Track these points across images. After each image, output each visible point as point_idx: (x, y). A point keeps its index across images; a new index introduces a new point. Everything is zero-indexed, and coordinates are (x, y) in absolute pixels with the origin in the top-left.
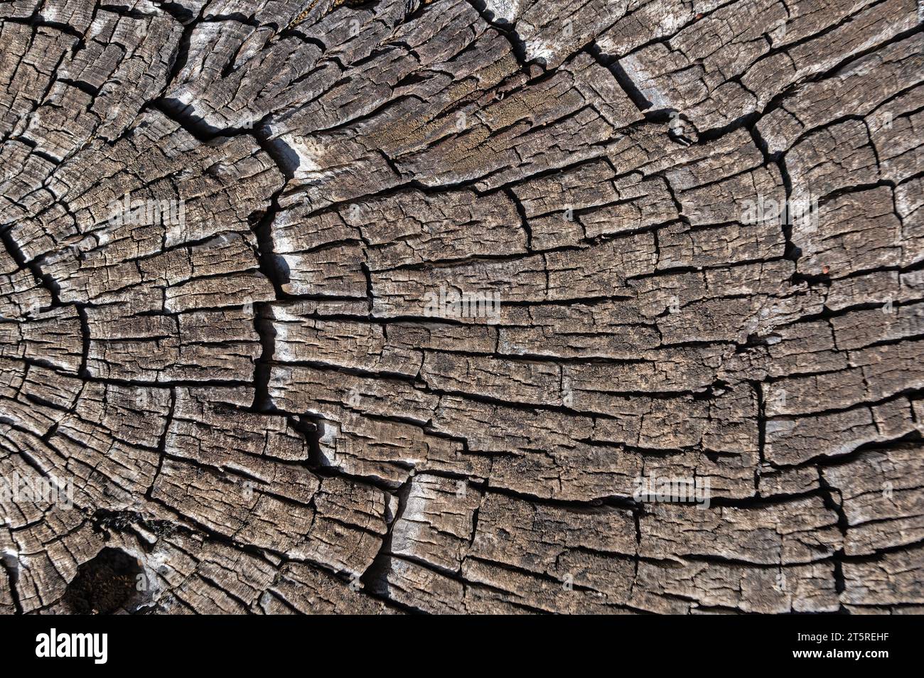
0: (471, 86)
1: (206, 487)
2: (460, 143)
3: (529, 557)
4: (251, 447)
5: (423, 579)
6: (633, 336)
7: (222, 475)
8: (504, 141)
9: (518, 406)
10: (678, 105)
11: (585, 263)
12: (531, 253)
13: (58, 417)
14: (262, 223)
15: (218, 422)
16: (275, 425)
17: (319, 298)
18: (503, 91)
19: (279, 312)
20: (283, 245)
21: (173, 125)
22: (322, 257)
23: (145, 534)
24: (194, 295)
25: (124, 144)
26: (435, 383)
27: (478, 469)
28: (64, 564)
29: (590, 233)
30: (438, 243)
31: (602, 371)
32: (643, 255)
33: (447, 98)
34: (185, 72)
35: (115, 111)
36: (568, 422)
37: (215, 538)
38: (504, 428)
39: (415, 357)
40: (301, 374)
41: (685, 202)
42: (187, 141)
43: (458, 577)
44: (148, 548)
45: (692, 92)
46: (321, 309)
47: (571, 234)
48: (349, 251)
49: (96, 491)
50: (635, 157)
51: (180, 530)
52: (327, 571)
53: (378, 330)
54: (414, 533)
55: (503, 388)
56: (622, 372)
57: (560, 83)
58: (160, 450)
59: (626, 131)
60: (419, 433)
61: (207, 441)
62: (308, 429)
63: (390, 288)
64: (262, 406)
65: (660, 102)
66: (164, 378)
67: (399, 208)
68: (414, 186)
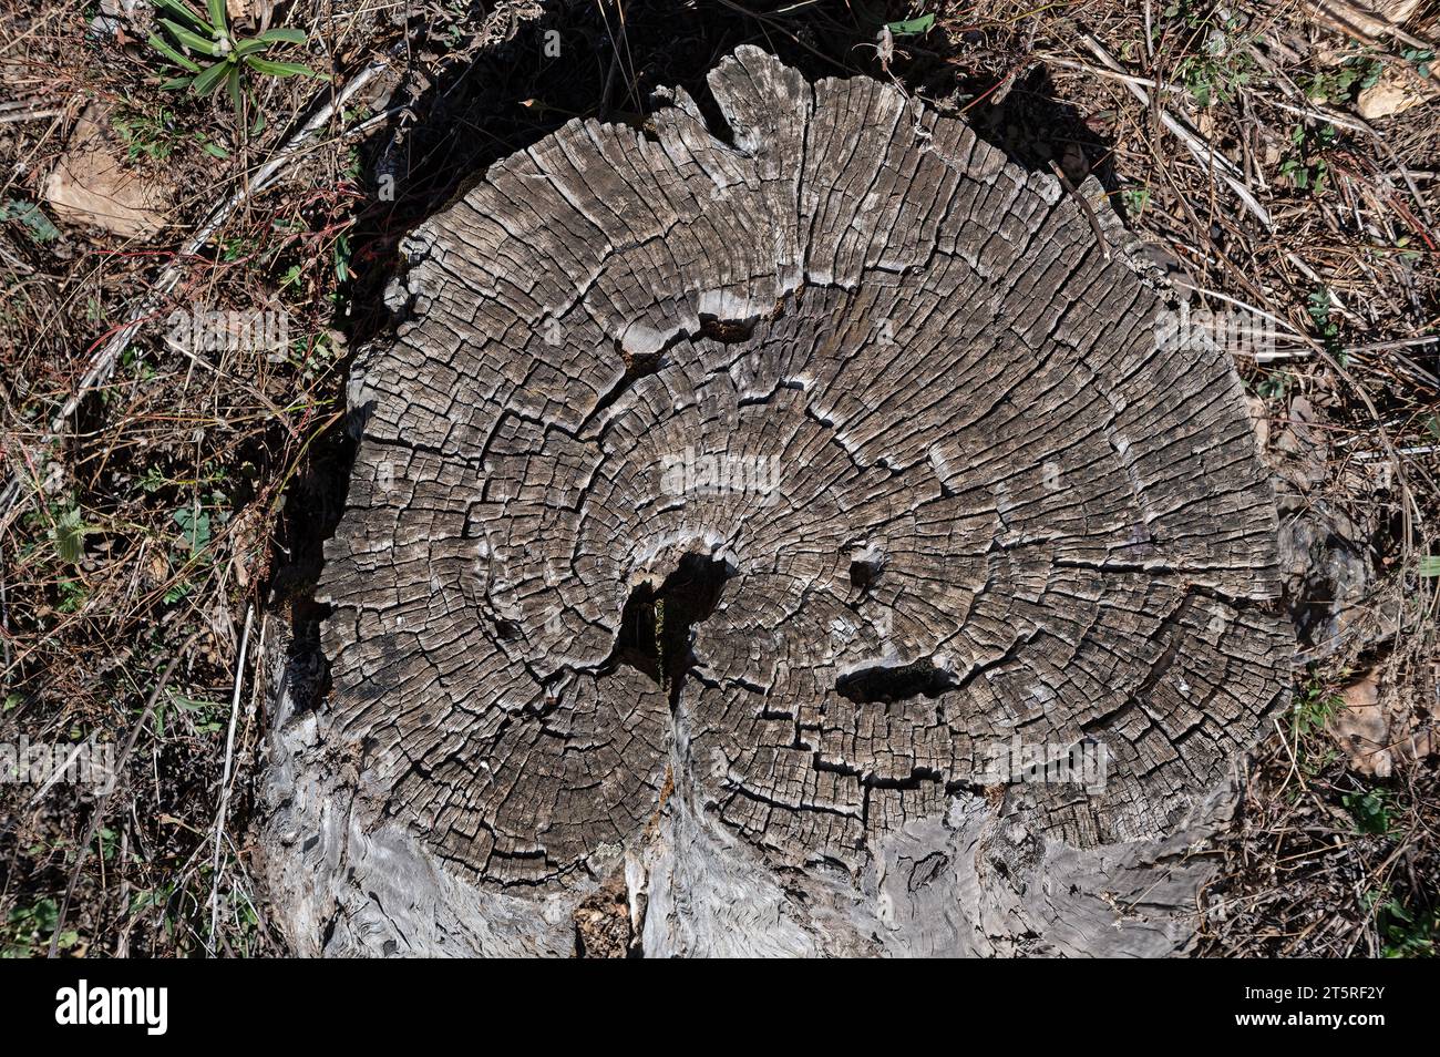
0: (838, 313)
1: (866, 511)
2: (852, 333)
3: (988, 443)
4: (871, 485)
5: (961, 479)
6: (959, 346)
7: (870, 502)
8: (865, 321)
9: (942, 399)
10: (909, 264)
11: (925, 337)
12: (904, 348)
13: (800, 530)
14: (809, 412)
15: (852, 487)
16: (872, 472)
17: (850, 420)
18: (850, 305)
19: (839, 437)
20: (822, 414)
21: (753, 407)
22: (840, 407)
23: (860, 543)
24: (809, 454)
25: (743, 426)
26: (910, 415)
27: (949, 430)
28: (845, 574)
29: (917, 326)
30: (872, 370)
31: (959, 365)
32: (941, 319)
33: (835, 323)
34: (740, 388)
35: (730, 418)
36: (963, 391)
37: (884, 524)
38: (944, 410)
39: (897, 412)
40: (866, 449)
41: (938, 291)
42: (762, 408)
43: (971, 469)
44: (864, 547)
45: (910, 256)
46: (853, 423)
47: (911, 332)
48: (846, 397)
49: (833, 543)
50: (911, 291)
51: (870, 532)
52: (929, 502)
53: (878, 414)
54: (945, 468)
55: (933, 398)
56: (965, 361)
57: (866, 288)
58: (842, 512)
59: (901, 285)
60: (920, 435)
61: (854, 496)
62: (882, 464)
63: (869, 398)
64: (863, 470)
65: (902, 267)
66: (822, 489)
67: (850, 370)
68: (848, 360)
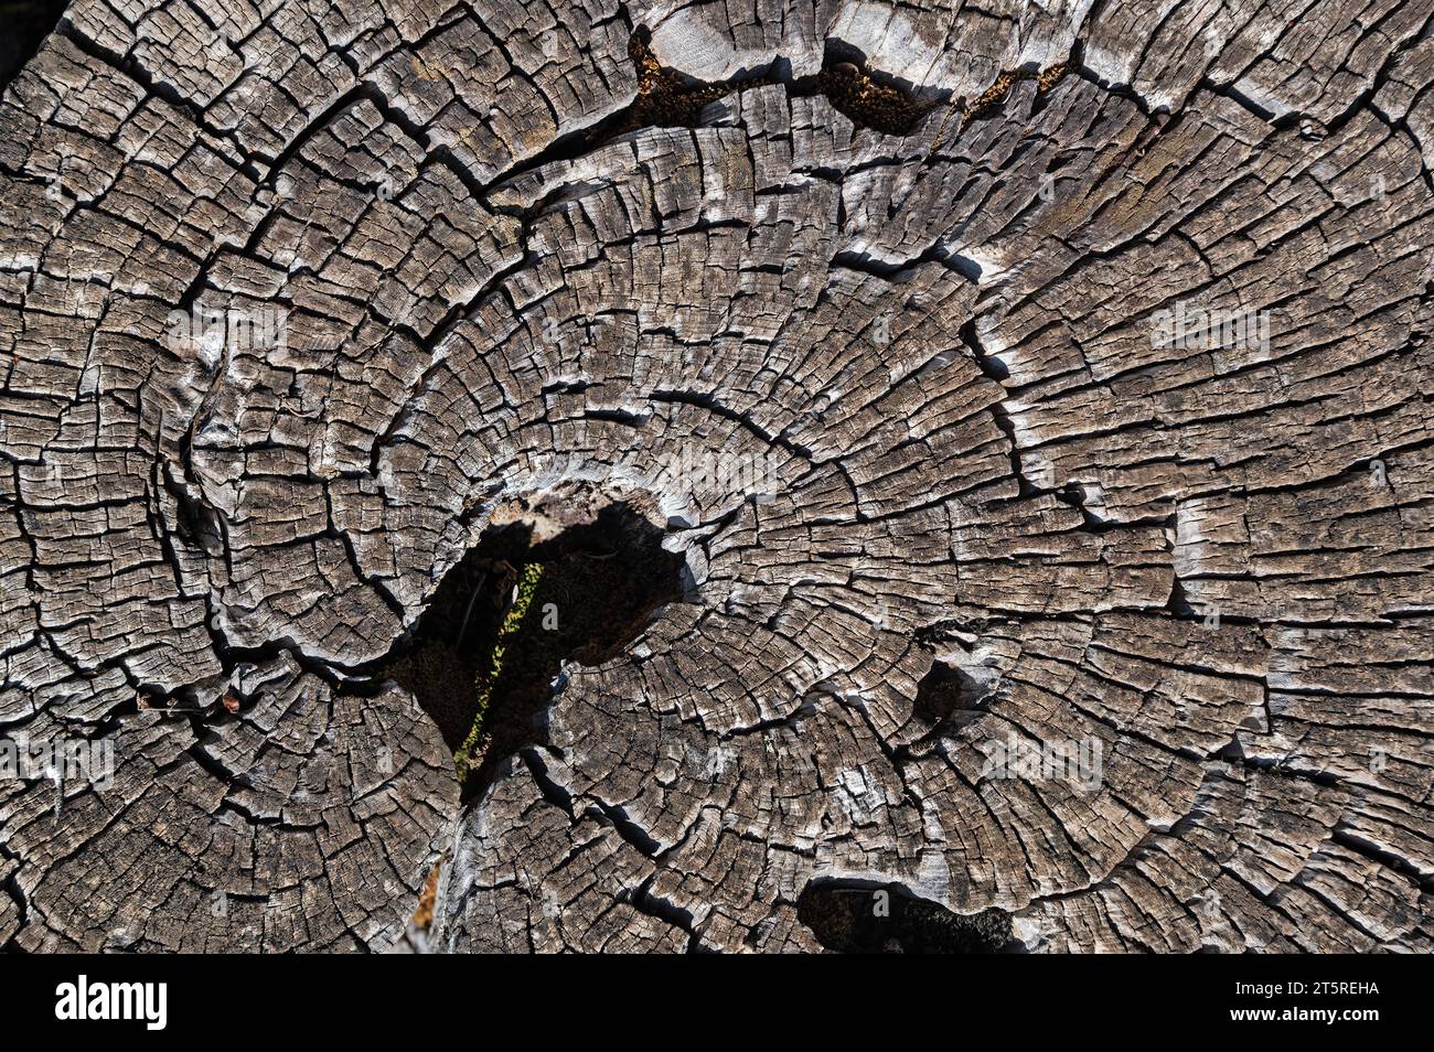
0: (1113, 153)
1: (1005, 578)
2: (1123, 206)
3: (1305, 539)
4: (1032, 530)
5: (1220, 589)
6: (1330, 320)
7: (1016, 562)
8: (1160, 191)
9: (1250, 414)
10: (1299, 108)
11: (1269, 271)
12: (1216, 279)
13: (854, 563)
14: (968, 333)
15: (995, 519)
16: (1046, 504)
17: (1044, 381)
18: (1144, 145)
19: (1010, 406)
20: (993, 346)
21: (861, 276)
22: (1035, 346)
23: (964, 636)
24: (935, 417)
25: (825, 308)
26: (1172, 419)
27: (1235, 480)
28: (907, 687)
29: (1261, 244)
30: (1132, 298)
31: (1313, 359)
32: (1315, 248)
33: (1097, 170)
34: (851, 225)
35: (805, 280)
36: (1299, 413)
37: (1028, 618)
38: (1244, 438)
39: (1146, 403)
40: (1053, 452)
41: (1335, 190)
42: (879, 286)
43: (1248, 577)
44: (969, 647)
45: (1308, 93)
46: (1048, 390)
47: (1245, 251)
48: (1057, 332)
49: (911, 615)
50: (1279, 166)
51: (992, 623)
52: (1134, 611)
53: (1106, 391)
54: (1197, 553)
55: (1232, 403)
56: (1330, 354)
57: (1191, 124)
58: (952, 560)
59: (1263, 146)
60: (1173, 468)
61: (991, 538)
62: (1072, 496)
63: (1103, 352)
64: (1029, 493)
65: (1282, 109)
66: (933, 497)
67: (1087, 281)
68: (1093, 257)
